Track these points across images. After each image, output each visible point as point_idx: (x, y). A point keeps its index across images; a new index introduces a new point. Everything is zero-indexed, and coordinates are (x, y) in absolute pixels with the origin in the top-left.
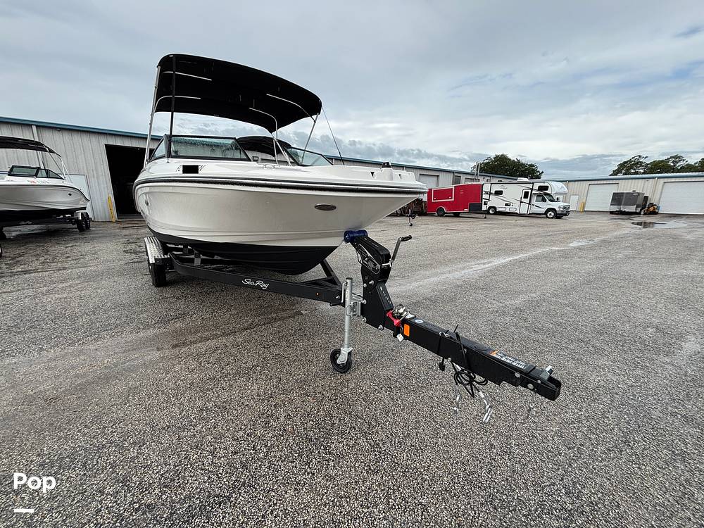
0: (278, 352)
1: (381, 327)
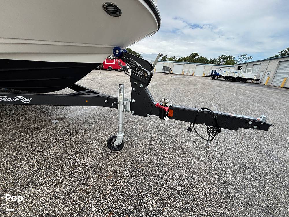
0: (55, 152)
1: (148, 115)
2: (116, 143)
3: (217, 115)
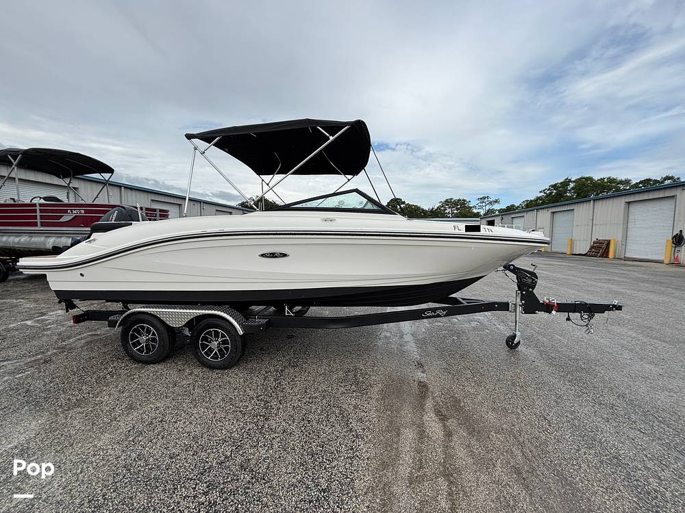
1: (537, 312)
3: (590, 304)
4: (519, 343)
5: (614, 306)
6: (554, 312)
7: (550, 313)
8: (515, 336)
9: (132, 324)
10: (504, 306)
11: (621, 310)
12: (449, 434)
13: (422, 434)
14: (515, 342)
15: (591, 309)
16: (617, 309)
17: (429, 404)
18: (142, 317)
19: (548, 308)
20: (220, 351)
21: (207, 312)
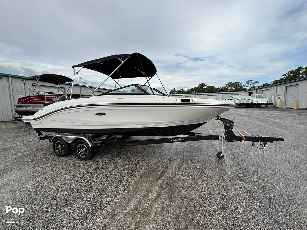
1: (234, 141)
2: (222, 155)
3: (264, 137)
4: (223, 156)
5: (279, 139)
6: (243, 141)
7: (241, 141)
8: (221, 153)
9: (56, 141)
10: (216, 138)
11: (283, 141)
12: (158, 196)
13: (146, 195)
14: (221, 156)
15: (265, 140)
16: (281, 140)
17: (159, 182)
18: (58, 138)
19: (240, 139)
20: (85, 153)
21: (78, 137)
